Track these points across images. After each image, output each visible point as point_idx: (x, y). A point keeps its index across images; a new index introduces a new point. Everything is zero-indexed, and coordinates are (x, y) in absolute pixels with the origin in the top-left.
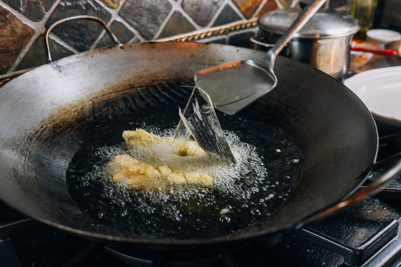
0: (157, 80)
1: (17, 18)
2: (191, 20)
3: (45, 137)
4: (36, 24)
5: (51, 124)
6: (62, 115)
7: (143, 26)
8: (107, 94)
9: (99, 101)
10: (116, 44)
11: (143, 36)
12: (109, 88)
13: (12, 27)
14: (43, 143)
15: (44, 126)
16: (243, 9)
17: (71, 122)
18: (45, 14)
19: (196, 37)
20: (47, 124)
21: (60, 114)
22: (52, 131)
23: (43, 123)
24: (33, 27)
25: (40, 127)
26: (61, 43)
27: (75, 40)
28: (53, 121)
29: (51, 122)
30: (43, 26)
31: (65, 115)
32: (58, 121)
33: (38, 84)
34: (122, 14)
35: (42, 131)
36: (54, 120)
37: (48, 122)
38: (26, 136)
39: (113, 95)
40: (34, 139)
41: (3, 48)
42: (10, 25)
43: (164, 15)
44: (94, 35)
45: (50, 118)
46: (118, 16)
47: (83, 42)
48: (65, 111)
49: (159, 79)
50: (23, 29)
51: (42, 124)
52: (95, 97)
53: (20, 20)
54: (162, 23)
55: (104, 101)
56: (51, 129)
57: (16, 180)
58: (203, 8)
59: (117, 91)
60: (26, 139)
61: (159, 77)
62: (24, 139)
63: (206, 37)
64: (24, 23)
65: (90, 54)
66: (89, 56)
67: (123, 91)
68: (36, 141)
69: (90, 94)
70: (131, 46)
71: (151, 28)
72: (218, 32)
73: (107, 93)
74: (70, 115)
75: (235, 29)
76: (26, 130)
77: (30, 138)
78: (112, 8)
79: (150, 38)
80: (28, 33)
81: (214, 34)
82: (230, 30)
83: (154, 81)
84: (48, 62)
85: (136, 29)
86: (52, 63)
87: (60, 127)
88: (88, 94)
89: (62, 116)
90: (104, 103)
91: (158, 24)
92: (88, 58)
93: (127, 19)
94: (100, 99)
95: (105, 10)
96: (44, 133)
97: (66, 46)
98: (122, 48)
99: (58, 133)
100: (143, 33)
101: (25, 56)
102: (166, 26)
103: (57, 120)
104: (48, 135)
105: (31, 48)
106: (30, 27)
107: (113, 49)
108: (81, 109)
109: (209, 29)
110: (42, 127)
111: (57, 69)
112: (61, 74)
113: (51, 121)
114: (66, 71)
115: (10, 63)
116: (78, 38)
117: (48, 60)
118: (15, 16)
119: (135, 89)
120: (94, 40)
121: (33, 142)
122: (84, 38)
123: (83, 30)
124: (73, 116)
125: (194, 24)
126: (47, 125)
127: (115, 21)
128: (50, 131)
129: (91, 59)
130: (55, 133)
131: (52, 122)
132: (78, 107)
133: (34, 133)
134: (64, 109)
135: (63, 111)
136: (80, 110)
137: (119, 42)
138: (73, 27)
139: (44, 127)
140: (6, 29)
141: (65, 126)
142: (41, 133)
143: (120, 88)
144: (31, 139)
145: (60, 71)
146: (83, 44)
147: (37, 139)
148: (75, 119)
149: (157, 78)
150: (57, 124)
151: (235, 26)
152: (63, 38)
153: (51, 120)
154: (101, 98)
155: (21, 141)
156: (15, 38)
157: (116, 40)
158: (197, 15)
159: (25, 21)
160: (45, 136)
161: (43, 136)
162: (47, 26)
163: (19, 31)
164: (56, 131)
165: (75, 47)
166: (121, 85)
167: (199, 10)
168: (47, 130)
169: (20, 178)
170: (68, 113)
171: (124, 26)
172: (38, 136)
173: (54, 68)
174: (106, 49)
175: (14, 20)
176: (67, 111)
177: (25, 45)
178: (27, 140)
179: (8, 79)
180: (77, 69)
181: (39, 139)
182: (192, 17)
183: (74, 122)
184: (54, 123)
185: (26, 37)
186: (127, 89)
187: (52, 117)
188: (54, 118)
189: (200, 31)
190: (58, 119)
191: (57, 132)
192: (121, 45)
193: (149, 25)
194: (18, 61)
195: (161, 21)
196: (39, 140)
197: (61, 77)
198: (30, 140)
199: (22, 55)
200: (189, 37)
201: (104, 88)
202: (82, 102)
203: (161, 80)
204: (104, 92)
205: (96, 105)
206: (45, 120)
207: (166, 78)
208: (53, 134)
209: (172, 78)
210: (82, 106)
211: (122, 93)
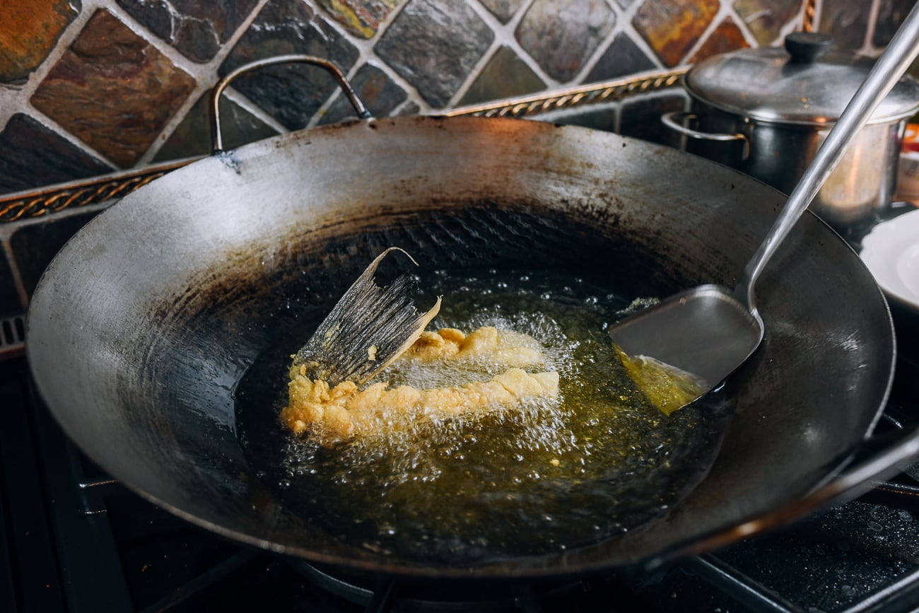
0: (444, 200)
1: (162, 55)
2: (535, 67)
3: (193, 312)
4: (200, 67)
5: (208, 283)
6: (234, 265)
7: (427, 77)
8: (332, 225)
9: (315, 239)
10: (362, 116)
11: (425, 98)
12: (338, 213)
13: (152, 74)
14: (187, 323)
15: (193, 286)
16: (659, 45)
17: (250, 282)
18: (220, 48)
19: (546, 105)
20: (201, 282)
21: (230, 264)
22: (209, 299)
23: (192, 282)
24: (193, 75)
25: (186, 288)
26: (250, 109)
27: (278, 103)
28: (213, 278)
29: (209, 279)
30: (214, 73)
31: (241, 267)
32: (223, 279)
33: (190, 198)
34: (382, 51)
35: (189, 298)
36: (217, 275)
37: (202, 279)
38: (153, 309)
39: (345, 228)
40: (171, 314)
41: (131, 116)
42: (147, 70)
43: (475, 54)
44: (320, 94)
45: (208, 270)
46: (373, 55)
47: (296, 108)
48: (241, 257)
49: (448, 198)
50: (172, 78)
51: (189, 283)
52: (306, 231)
53: (169, 60)
54: (470, 72)
55: (324, 240)
56: (206, 295)
57: (121, 399)
58: (564, 41)
59: (354, 220)
60: (153, 314)
61: (447, 194)
62: (149, 314)
63: (568, 104)
64: (176, 65)
65: (303, 137)
66: (302, 142)
67: (367, 219)
68: (173, 318)
69: (297, 224)
70: (393, 124)
71: (444, 82)
72: (596, 93)
73: (334, 221)
74: (251, 265)
75: (638, 89)
76: (156, 295)
77: (161, 311)
78: (361, 37)
79: (441, 103)
80: (183, 86)
81: (586, 99)
82: (626, 92)
83: (435, 201)
84: (215, 152)
85: (411, 82)
86: (224, 153)
87: (226, 292)
88: (293, 223)
89: (234, 268)
90: (326, 243)
91: (461, 75)
92: (299, 146)
93: (393, 63)
94: (316, 236)
95: (347, 42)
96: (191, 302)
97: (259, 115)
98: (373, 126)
99: (221, 305)
100: (426, 93)
101: (175, 133)
102: (478, 79)
103: (223, 275)
104: (200, 308)
105: (186, 117)
106: (189, 75)
107: (354, 127)
108: (274, 254)
109: (576, 88)
110: (189, 290)
111: (233, 167)
112: (239, 178)
113: (210, 278)
114: (250, 171)
115: (144, 146)
116: (284, 98)
117: (215, 148)
118: (158, 52)
119: (395, 217)
120: (318, 105)
121: (168, 320)
122: (297, 100)
123: (296, 83)
124: (257, 269)
125: (542, 75)
126: (200, 285)
127: (366, 65)
128: (206, 299)
129: (304, 147)
130: (214, 304)
131: (211, 281)
132: (268, 250)
133: (171, 300)
134: (239, 252)
135: (237, 258)
136: (272, 257)
137: (368, 113)
138: (276, 77)
139: (194, 290)
140: (139, 77)
141: (237, 290)
142: (186, 303)
143: (361, 212)
144: (164, 314)
145: (239, 173)
146: (295, 113)
147: (176, 315)
148: (259, 276)
149: (444, 195)
150: (220, 285)
151: (637, 82)
152: (254, 98)
153: (211, 274)
154: (319, 232)
155: (143, 317)
156: (155, 96)
157: (363, 109)
158: (550, 57)
159: (178, 62)
160: (194, 310)
161: (189, 309)
162: (222, 73)
163: (164, 81)
164: (218, 299)
165: (278, 118)
166: (364, 207)
167: (555, 45)
168: (198, 296)
169: (129, 396)
170: (246, 261)
171: (386, 76)
172: (178, 308)
173: (227, 164)
174: (340, 128)
175: (157, 59)
176: (246, 257)
177: (176, 111)
178: (156, 315)
179: (136, 180)
180: (274, 168)
181: (180, 315)
182: (537, 61)
183: (256, 281)
184: (216, 282)
185: (178, 95)
186: (377, 216)
187: (212, 270)
188: (216, 272)
189: (554, 91)
190: (225, 274)
191: (219, 301)
192: (371, 120)
193: (441, 76)
194: (159, 143)
195: (466, 68)
196: (181, 318)
197: (240, 185)
198: (161, 315)
199: (168, 131)
200: (530, 103)
201: (327, 210)
202: (279, 240)
203: (453, 201)
204: (326, 221)
205: (307, 249)
206: (196, 274)
207: (462, 197)
208: (210, 306)
209: (475, 197)
210: (277, 249)
211: (365, 223)
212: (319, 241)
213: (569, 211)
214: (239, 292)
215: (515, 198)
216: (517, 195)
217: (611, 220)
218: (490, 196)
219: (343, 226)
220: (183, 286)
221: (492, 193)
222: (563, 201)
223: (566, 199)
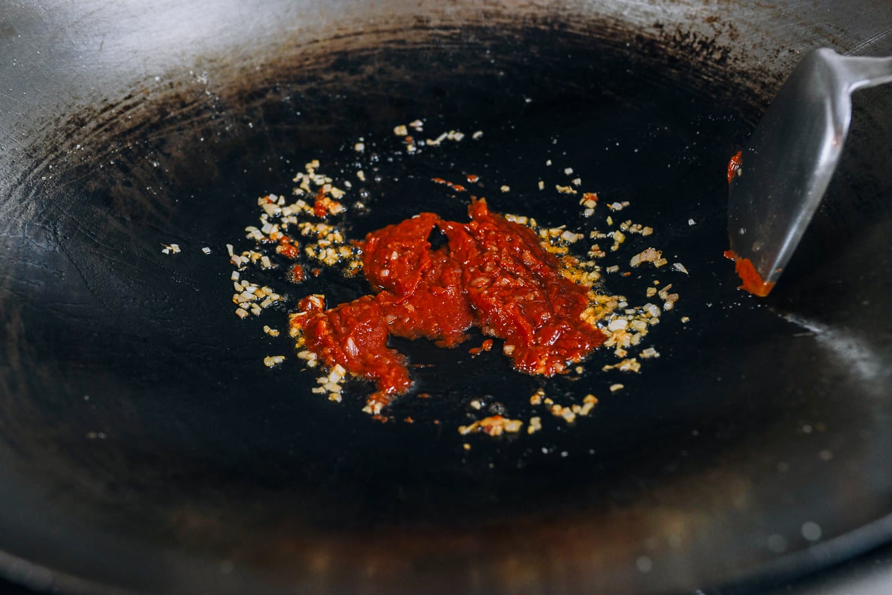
0: (498, 14)
3: (127, 125)
5: (161, 91)
8: (347, 35)
9: (320, 51)
12: (357, 20)
14: (112, 139)
15: (137, 94)
17: (221, 97)
20: (150, 90)
22: (156, 112)
23: (137, 88)
25: (126, 95)
28: (169, 86)
29: (163, 88)
32: (183, 89)
35: (127, 108)
36: (175, 83)
37: (153, 86)
38: (68, 114)
39: (363, 41)
40: (93, 124)
45: (164, 76)
48: (215, 65)
49: (505, 12)
51: (133, 88)
52: (311, 40)
55: (333, 54)
56: (153, 107)
59: (377, 32)
60: (63, 121)
61: (504, 7)
62: (58, 120)
67: (394, 32)
68: (95, 130)
69: (300, 31)
73: (350, 30)
74: (227, 76)
76: (77, 98)
77: (79, 119)
83: (487, 15)
87: (184, 105)
88: (295, 29)
90: (333, 59)
94: (323, 47)
96: (129, 112)
99: (171, 121)
103: (184, 84)
104: (138, 121)
108: (262, 65)
110: (130, 97)
113: (165, 86)
119: (431, 32)
121: (84, 132)
124: (234, 82)
126: (148, 94)
128: (152, 110)
130: (162, 117)
131: (166, 90)
132: (255, 60)
133: (98, 107)
134: (213, 58)
135: (209, 65)
136: (258, 68)
139: (136, 99)
141: (200, 105)
142: (121, 112)
143: (387, 23)
144: (82, 123)
147: (99, 126)
148: (235, 91)
149: (499, 8)
150: (177, 96)
153: (167, 82)
154: (327, 43)
155: (46, 123)
160: (130, 122)
161: (122, 121)
164: (169, 113)
166: (393, 17)
168: (141, 106)
170: (222, 70)
172: (107, 118)
176: (222, 64)
178: (69, 123)
181: (107, 126)
183: (230, 97)
184: (171, 92)
186: (408, 29)
188: (175, 80)
190: (188, 84)
191: (168, 117)
196: (106, 130)
198: (77, 124)
201: (341, 16)
202: (273, 48)
203: (509, 17)
204: (340, 29)
205: (307, 63)
206: (145, 79)
207: (523, 12)
208: (155, 119)
209: (541, 14)
210: (267, 59)
211: (391, 37)
212: (325, 55)
213: (662, 39)
214: (202, 107)
215: (594, 17)
216: (597, 14)
217: (717, 56)
218: (561, 13)
219: (361, 38)
220: (122, 92)
221: (564, 9)
222: (658, 26)
223: (661, 23)
